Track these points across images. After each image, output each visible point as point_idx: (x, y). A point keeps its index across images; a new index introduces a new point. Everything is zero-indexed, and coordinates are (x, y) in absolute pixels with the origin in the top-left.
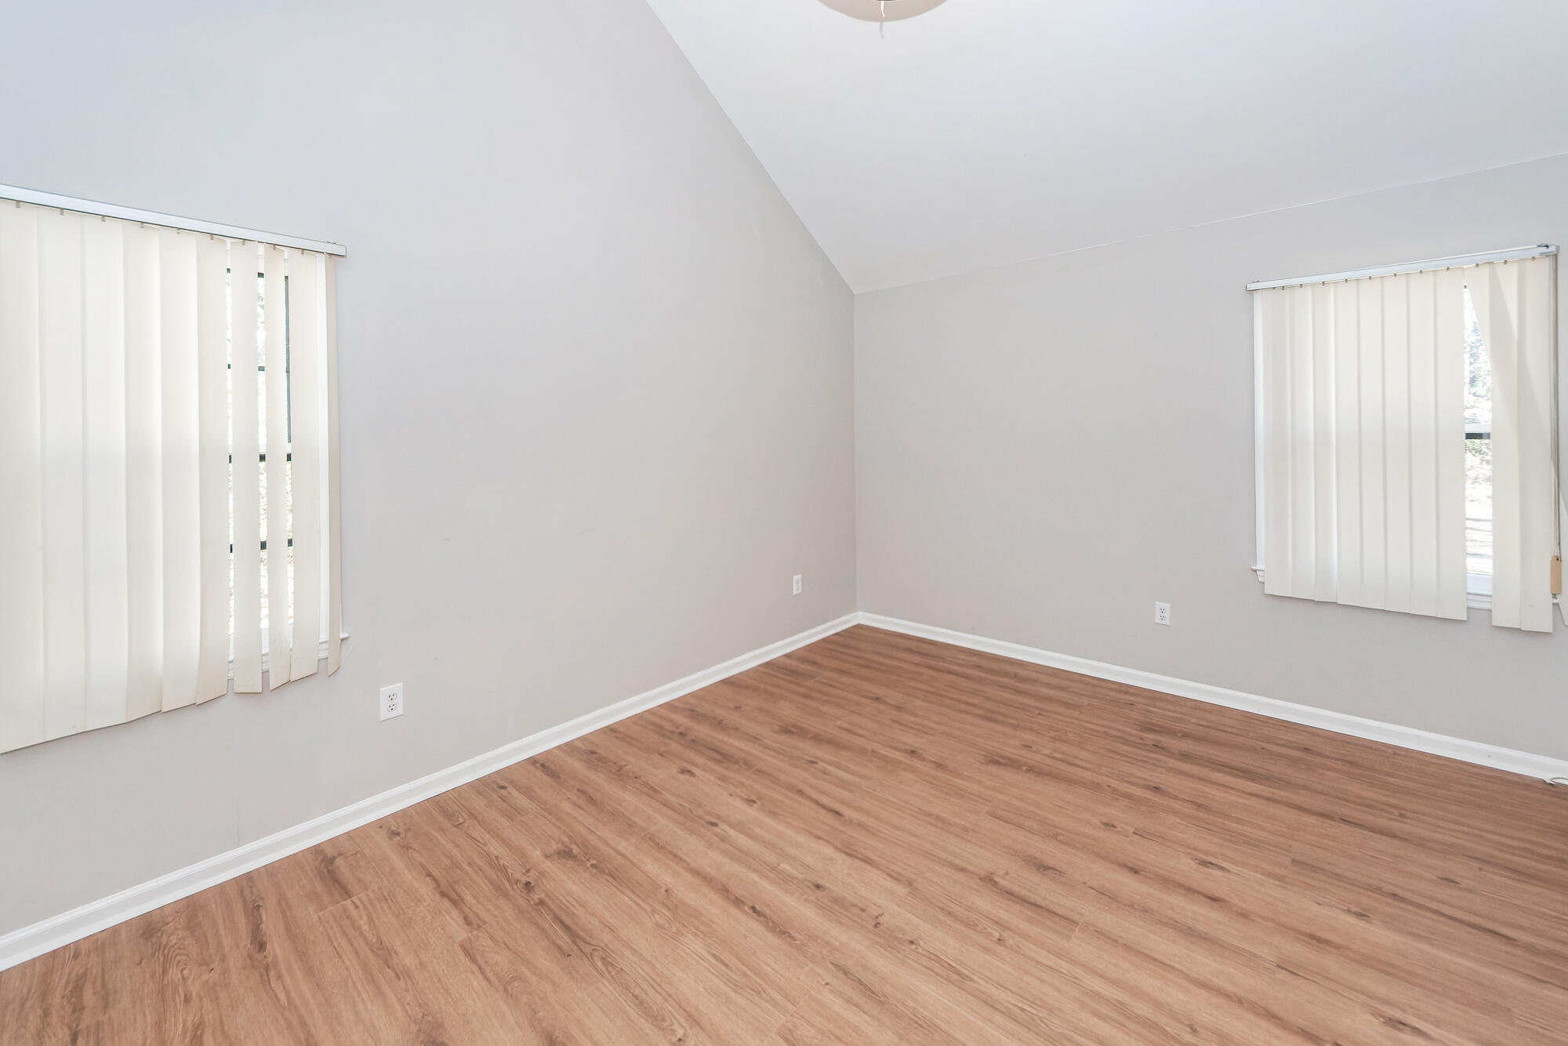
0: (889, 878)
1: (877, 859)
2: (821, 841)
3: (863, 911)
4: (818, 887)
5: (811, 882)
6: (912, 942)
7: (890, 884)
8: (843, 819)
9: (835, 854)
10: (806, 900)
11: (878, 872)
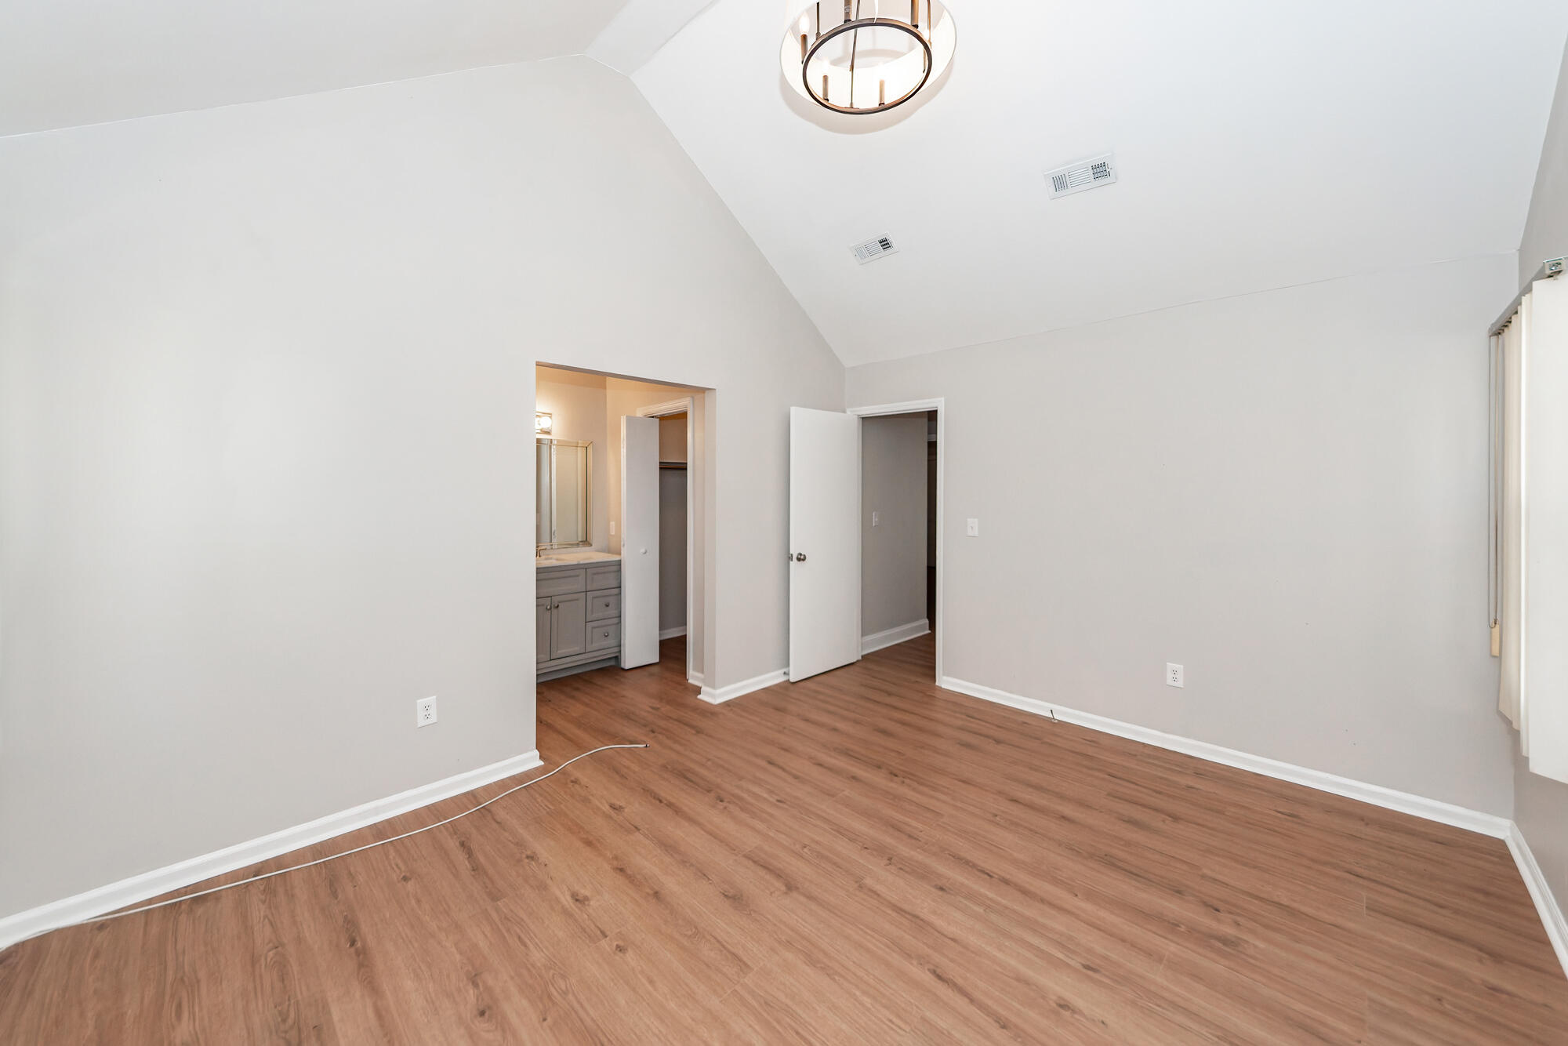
0: (879, 892)
1: (890, 912)
2: (951, 936)
3: (901, 869)
4: (941, 889)
5: (949, 893)
6: (866, 848)
7: (878, 888)
8: (932, 967)
9: (933, 919)
10: (949, 879)
11: (889, 898)
